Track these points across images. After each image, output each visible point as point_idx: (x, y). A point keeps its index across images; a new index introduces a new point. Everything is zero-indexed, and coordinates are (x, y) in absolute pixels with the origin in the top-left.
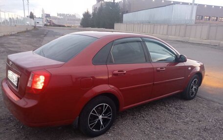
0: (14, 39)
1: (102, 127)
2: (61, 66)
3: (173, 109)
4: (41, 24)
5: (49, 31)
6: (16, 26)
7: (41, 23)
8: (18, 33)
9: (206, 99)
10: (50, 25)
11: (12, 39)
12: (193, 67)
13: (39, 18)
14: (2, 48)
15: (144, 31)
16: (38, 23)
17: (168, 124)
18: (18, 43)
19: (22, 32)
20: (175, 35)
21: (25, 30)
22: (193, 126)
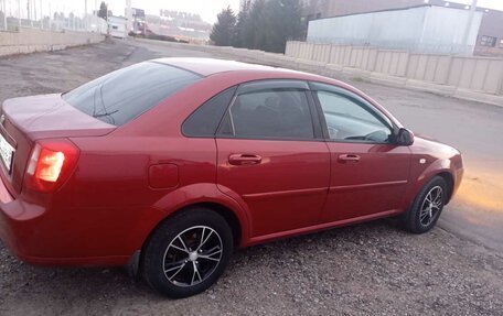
0: (55, 60)
1: (197, 278)
2: (108, 133)
3: (373, 253)
4: (122, 32)
5: (137, 48)
6: (63, 32)
7: (121, 28)
8: (68, 48)
9: (458, 235)
10: (142, 36)
11: (52, 60)
12: (431, 160)
13: (121, 17)
14: (25, 79)
15: (352, 64)
16: (114, 27)
17: (353, 286)
18: (62, 70)
19: (77, 47)
20: (424, 79)
21: (85, 42)
22: (410, 294)
